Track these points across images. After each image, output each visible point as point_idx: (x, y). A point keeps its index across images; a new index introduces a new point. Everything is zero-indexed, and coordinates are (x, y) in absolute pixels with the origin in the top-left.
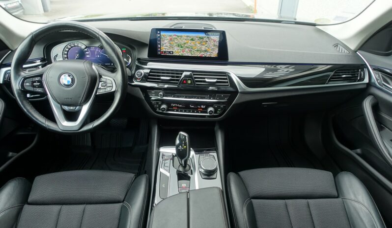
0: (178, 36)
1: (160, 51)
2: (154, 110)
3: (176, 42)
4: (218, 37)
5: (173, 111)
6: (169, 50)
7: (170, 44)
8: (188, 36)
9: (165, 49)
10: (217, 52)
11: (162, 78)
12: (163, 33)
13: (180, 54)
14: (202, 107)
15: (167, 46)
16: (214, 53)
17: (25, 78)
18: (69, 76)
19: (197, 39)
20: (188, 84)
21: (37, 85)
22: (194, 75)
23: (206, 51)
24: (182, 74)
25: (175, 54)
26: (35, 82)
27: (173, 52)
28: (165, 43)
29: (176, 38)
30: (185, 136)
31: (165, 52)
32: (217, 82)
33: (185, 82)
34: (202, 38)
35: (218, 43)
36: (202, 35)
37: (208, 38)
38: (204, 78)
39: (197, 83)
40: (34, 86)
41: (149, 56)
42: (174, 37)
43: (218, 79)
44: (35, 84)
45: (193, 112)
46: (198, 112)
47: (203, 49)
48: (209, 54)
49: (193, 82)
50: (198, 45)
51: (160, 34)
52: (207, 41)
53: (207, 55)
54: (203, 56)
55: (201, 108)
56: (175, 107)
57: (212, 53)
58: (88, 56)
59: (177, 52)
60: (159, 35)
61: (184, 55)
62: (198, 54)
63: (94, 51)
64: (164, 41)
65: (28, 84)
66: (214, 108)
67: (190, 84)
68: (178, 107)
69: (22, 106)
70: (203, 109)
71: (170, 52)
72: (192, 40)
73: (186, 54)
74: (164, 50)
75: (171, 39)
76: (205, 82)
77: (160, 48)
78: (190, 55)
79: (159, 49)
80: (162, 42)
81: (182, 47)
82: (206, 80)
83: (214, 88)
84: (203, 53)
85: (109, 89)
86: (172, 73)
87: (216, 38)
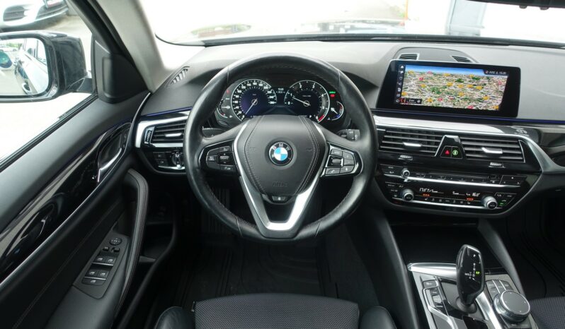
0: (435, 75)
1: (399, 98)
2: (390, 196)
3: (430, 83)
4: (506, 77)
5: (423, 199)
6: (415, 98)
7: (420, 86)
8: (452, 75)
9: (409, 95)
10: (500, 102)
11: (406, 144)
12: (409, 69)
13: (434, 104)
14: (474, 194)
15: (412, 90)
16: (494, 104)
17: (207, 150)
19: (468, 80)
20: (453, 156)
21: (225, 160)
22: (462, 140)
23: (480, 100)
24: (440, 139)
25: (425, 104)
26: (222, 155)
27: (421, 100)
28: (411, 86)
29: (431, 78)
30: (477, 254)
31: (408, 100)
32: (504, 154)
33: (447, 152)
34: (478, 79)
35: (504, 87)
36: (480, 73)
37: (488, 78)
38: (480, 147)
39: (467, 155)
40: (220, 162)
41: (379, 104)
42: (429, 75)
44: (222, 157)
45: (458, 203)
46: (465, 203)
47: (476, 97)
48: (484, 104)
49: (462, 153)
50: (469, 90)
51: (404, 69)
52: (485, 84)
53: (482, 106)
54: (474, 108)
55: (471, 197)
56: (426, 193)
57: (490, 103)
58: (272, 103)
59: (429, 100)
60: (402, 72)
61: (440, 106)
62: (465, 105)
63: (283, 95)
64: (409, 81)
65: (212, 159)
66: (496, 197)
67: (455, 156)
68: (431, 194)
69: (201, 196)
70: (475, 198)
71: (416, 100)
72: (459, 81)
73: (444, 105)
74: (407, 97)
75: (421, 80)
76: (483, 153)
77: (400, 93)
78: (451, 106)
79: (398, 95)
80: (405, 84)
81: (439, 93)
82: (484, 149)
83: (499, 165)
84: (474, 104)
85: (347, 169)
86: (428, 137)
87: (502, 79)
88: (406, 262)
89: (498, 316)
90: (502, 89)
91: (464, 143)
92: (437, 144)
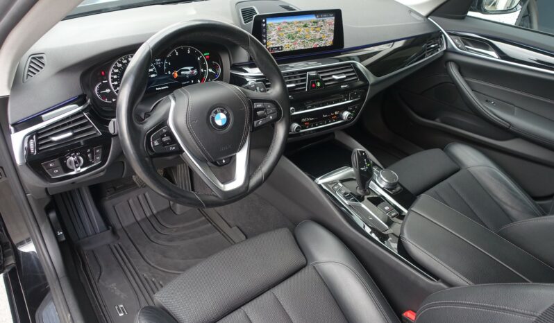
0: (288, 23)
3: (286, 31)
4: (334, 18)
5: (305, 128)
6: (277, 46)
7: (279, 35)
8: (300, 22)
9: (272, 44)
10: (333, 38)
12: (269, 22)
13: (291, 48)
14: (336, 113)
15: (274, 40)
16: (330, 40)
17: (149, 135)
18: (222, 111)
19: (311, 24)
20: (318, 87)
21: (168, 141)
22: (319, 73)
23: (321, 39)
24: (305, 76)
25: (285, 50)
26: (164, 137)
27: (282, 47)
28: (273, 36)
29: (286, 27)
31: (272, 49)
32: (347, 77)
34: (316, 22)
36: (313, 18)
37: (323, 21)
38: (331, 76)
39: (326, 84)
40: (164, 144)
42: (284, 25)
43: (345, 73)
44: (164, 139)
45: (328, 122)
46: (332, 121)
47: (318, 37)
48: (324, 42)
49: (323, 83)
50: (312, 32)
51: (265, 22)
52: (322, 26)
53: (322, 44)
54: (318, 46)
55: (335, 115)
56: (307, 122)
57: (327, 40)
58: (153, 76)
59: (287, 46)
60: (264, 25)
61: (296, 49)
62: (312, 45)
64: (271, 32)
65: (156, 143)
66: (350, 111)
67: (320, 87)
68: (310, 122)
70: (337, 115)
71: (278, 48)
72: (305, 26)
73: (298, 47)
74: (271, 46)
75: (279, 29)
76: (334, 80)
77: (266, 43)
78: (303, 48)
79: (265, 46)
80: (268, 35)
81: (293, 38)
82: (334, 77)
83: (346, 86)
84: (317, 43)
85: (271, 117)
86: (295, 77)
87: (331, 20)
88: (314, 180)
89: (383, 189)
90: (332, 27)
91: (321, 75)
92: (305, 80)
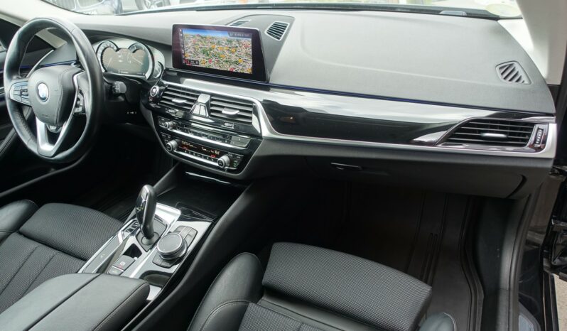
0: (202, 38)
1: (184, 59)
3: (201, 46)
4: (250, 40)
5: (184, 151)
6: (194, 59)
7: (195, 49)
8: (213, 38)
9: (190, 56)
10: (251, 65)
11: (175, 100)
12: (185, 32)
13: (207, 65)
14: (216, 152)
15: (191, 52)
16: (247, 68)
19: (224, 42)
22: (211, 100)
23: (236, 63)
24: (198, 97)
25: (201, 65)
27: (198, 62)
28: (189, 48)
29: (200, 41)
31: (190, 61)
32: (238, 116)
34: (230, 41)
35: (251, 50)
37: (237, 41)
39: (212, 114)
41: (174, 65)
42: (198, 38)
43: (241, 110)
46: (210, 159)
47: (233, 60)
48: (241, 67)
50: (227, 53)
51: (182, 33)
52: (237, 47)
53: (238, 69)
54: (234, 71)
56: (186, 146)
57: (244, 66)
58: (120, 61)
59: (203, 62)
60: (181, 35)
61: (211, 67)
62: (227, 68)
64: (187, 44)
65: (16, 93)
66: (229, 157)
68: (188, 147)
70: (216, 155)
71: (195, 61)
72: (219, 43)
73: (214, 67)
74: (189, 58)
75: (194, 42)
77: (184, 54)
78: (218, 68)
79: (183, 57)
80: (185, 46)
81: (208, 55)
82: (223, 110)
83: (231, 125)
84: (233, 66)
86: (192, 96)
87: (248, 41)
90: (250, 51)
91: (212, 102)
92: (194, 101)
